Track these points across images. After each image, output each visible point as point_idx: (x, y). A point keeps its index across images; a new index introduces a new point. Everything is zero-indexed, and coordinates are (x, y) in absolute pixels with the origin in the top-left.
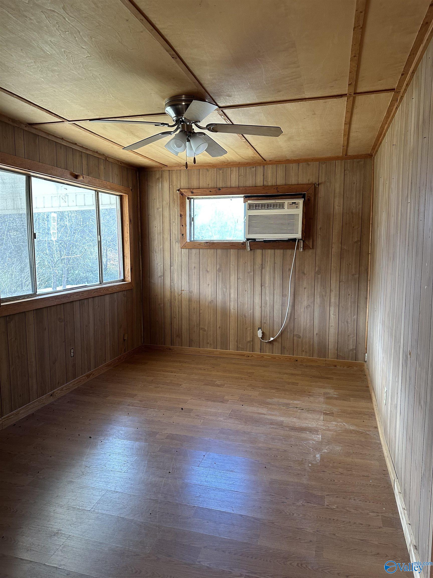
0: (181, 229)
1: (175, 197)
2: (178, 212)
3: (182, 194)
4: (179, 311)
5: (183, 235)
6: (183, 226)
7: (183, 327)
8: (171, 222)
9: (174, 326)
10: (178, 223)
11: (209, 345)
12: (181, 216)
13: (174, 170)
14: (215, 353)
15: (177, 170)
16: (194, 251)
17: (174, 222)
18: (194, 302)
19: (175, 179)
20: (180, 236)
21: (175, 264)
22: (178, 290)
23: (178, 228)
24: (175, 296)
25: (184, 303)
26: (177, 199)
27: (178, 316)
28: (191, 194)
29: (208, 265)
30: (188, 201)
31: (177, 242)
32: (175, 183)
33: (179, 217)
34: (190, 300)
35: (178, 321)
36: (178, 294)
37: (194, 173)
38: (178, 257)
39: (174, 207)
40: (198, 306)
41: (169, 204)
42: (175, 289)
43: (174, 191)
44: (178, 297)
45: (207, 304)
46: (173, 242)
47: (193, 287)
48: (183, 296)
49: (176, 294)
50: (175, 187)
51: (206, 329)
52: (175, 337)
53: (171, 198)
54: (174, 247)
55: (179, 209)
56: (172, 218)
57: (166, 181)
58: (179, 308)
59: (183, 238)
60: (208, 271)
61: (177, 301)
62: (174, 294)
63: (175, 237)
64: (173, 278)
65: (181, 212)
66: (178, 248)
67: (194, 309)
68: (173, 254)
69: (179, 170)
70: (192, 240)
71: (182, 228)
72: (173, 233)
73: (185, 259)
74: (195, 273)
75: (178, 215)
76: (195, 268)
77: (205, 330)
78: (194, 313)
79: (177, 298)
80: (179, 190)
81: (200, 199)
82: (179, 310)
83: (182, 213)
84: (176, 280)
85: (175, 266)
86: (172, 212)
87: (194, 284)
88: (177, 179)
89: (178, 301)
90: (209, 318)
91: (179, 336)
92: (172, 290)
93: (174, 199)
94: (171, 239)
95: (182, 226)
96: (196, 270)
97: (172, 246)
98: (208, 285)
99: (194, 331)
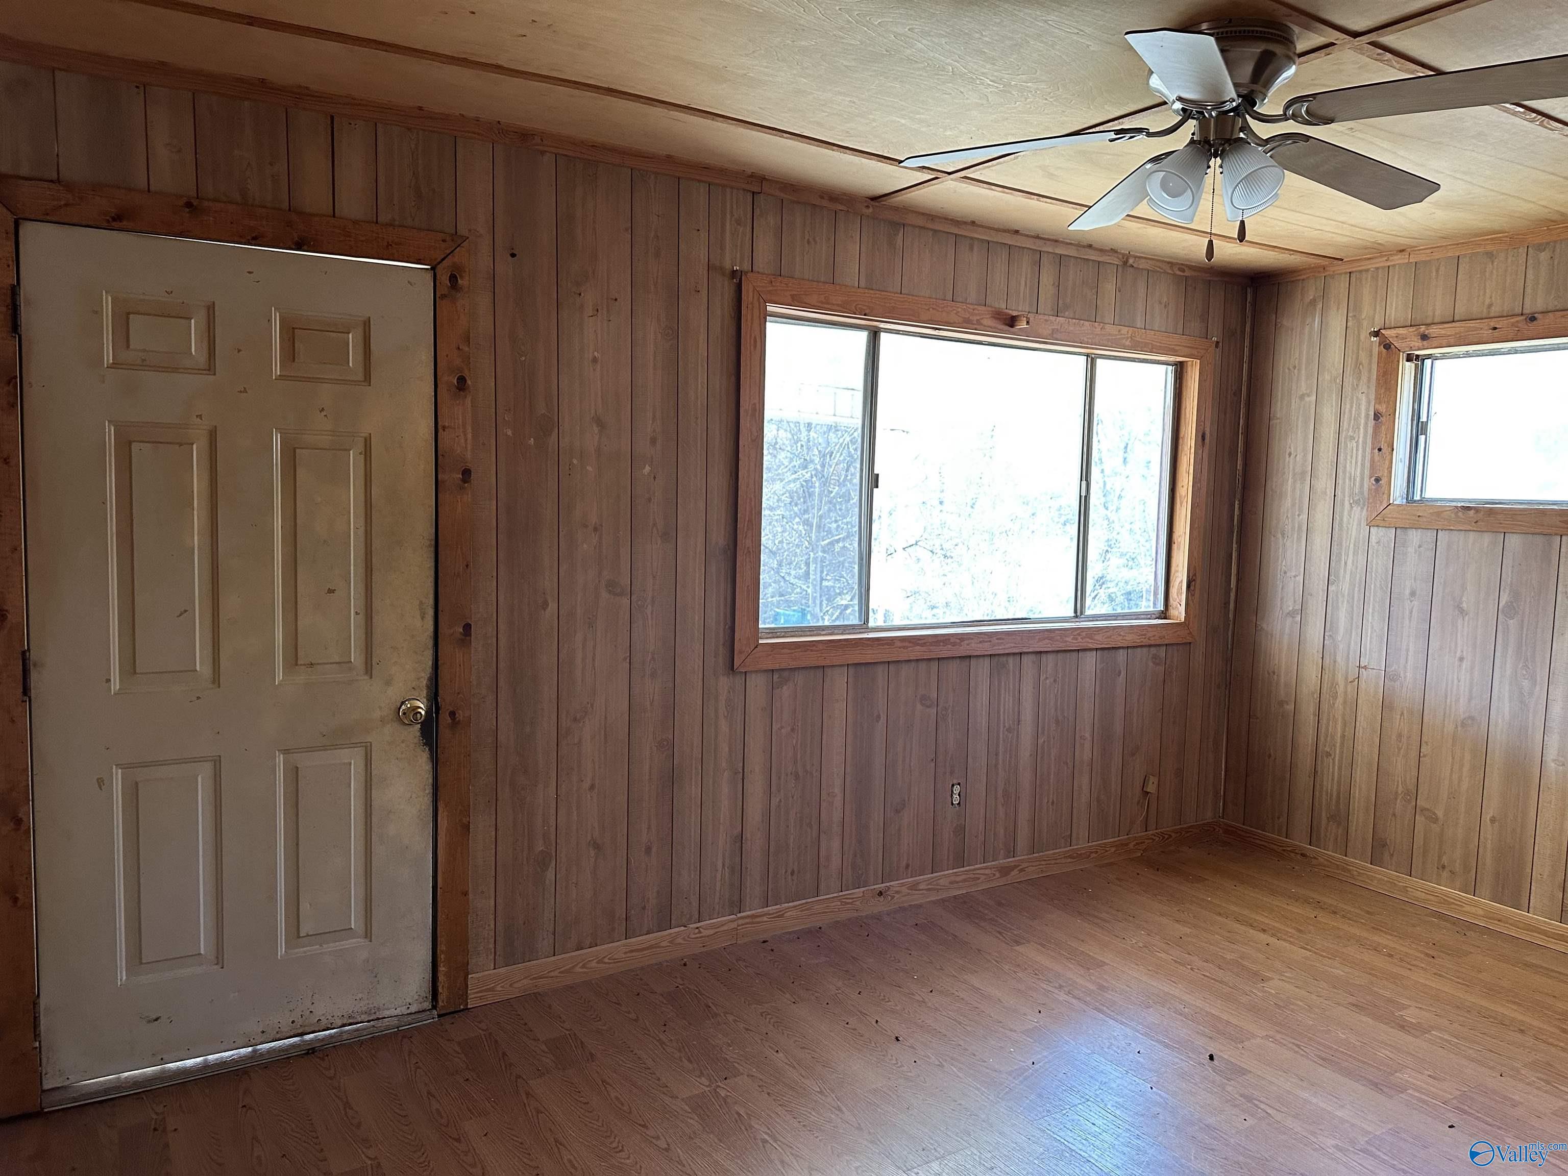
0: (1372, 461)
1: (1363, 356)
2: (1369, 402)
3: (1388, 346)
4: (1343, 736)
5: (1377, 480)
6: (1380, 450)
7: (1356, 793)
8: (1342, 439)
9: (1325, 783)
10: (1365, 443)
11: (1445, 874)
12: (1377, 416)
13: (1367, 270)
14: (1467, 908)
15: (1377, 268)
16: (1414, 537)
17: (1352, 438)
18: (1402, 714)
19: (1367, 298)
20: (1368, 483)
21: (1344, 577)
22: (1348, 663)
23: (1364, 457)
24: (1334, 685)
25: (1364, 710)
26: (1370, 363)
27: (1342, 753)
28: (1419, 343)
29: (1463, 587)
30: (1409, 367)
31: (1357, 502)
32: (1366, 311)
33: (1371, 423)
34: (1386, 706)
35: (1340, 768)
36: (1346, 678)
37: (1437, 271)
38: (1355, 553)
39: (1355, 388)
40: (1416, 728)
41: (1339, 381)
42: (1339, 659)
43: (1362, 337)
44: (1346, 687)
45: (1450, 728)
46: (1343, 505)
47: (1402, 661)
48: (1363, 685)
49: (1340, 678)
50: (1365, 323)
51: (1440, 814)
52: (1324, 821)
53: (1349, 361)
54: (1345, 519)
55: (1372, 397)
56: (1345, 425)
57: (1338, 309)
58: (1345, 724)
59: (1377, 490)
60: (1462, 612)
61: (1340, 700)
62: (1334, 675)
63: (1352, 489)
64: (1331, 623)
65: (1380, 403)
66: (1359, 524)
67: (1400, 736)
68: (1340, 544)
69: (1383, 267)
70: (1417, 497)
71: (1377, 458)
72: (1344, 472)
73: (1380, 563)
74: (1411, 612)
75: (1367, 416)
76: (1413, 594)
77: (1435, 820)
78: (1399, 749)
79: (1341, 689)
80: (1376, 334)
81: (1457, 356)
82: (1344, 731)
83: (1382, 408)
84: (1342, 630)
85: (1344, 585)
86: (1348, 406)
87: (1407, 650)
88: (1376, 298)
89: (1345, 702)
90: (1455, 777)
91: (1341, 817)
92: (1327, 661)
93: (1358, 364)
94: (1339, 493)
95: (1377, 450)
96: (1416, 603)
97: (1337, 516)
98: (1461, 659)
99: (1394, 815)
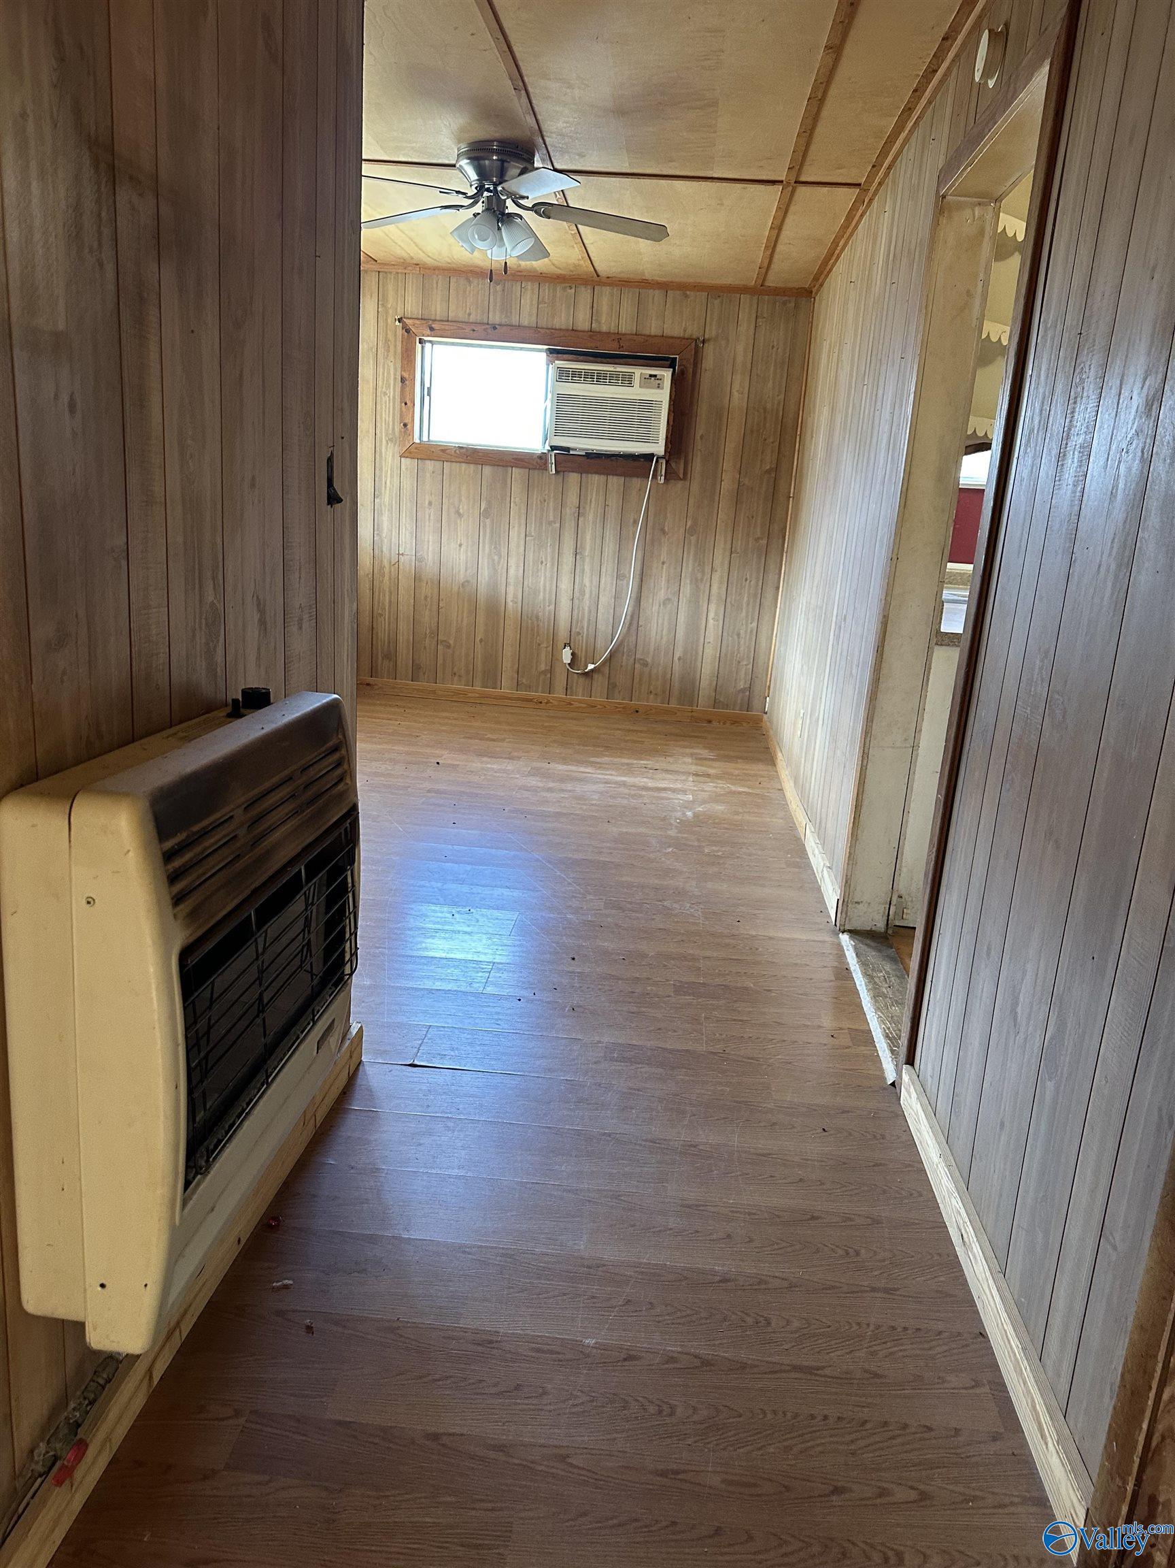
0: (401, 411)
1: (390, 336)
2: (395, 369)
3: (408, 331)
4: (390, 602)
5: (405, 425)
6: (406, 404)
7: (400, 638)
8: (378, 394)
9: (380, 634)
10: (394, 398)
11: (456, 678)
12: (403, 380)
13: (390, 273)
14: (470, 695)
15: (398, 273)
16: (430, 465)
17: (385, 394)
18: (427, 583)
19: (391, 294)
20: (398, 427)
21: (385, 493)
22: (391, 549)
23: (394, 408)
24: (382, 568)
25: (403, 582)
26: (395, 341)
27: (389, 613)
28: (428, 332)
29: (460, 501)
30: (419, 346)
31: (391, 440)
32: (391, 302)
33: (400, 384)
34: (417, 578)
35: (389, 624)
36: (390, 563)
37: (437, 283)
38: (392, 477)
39: (386, 358)
40: (436, 591)
41: (374, 350)
42: (384, 550)
43: (389, 321)
44: (390, 568)
45: (455, 589)
46: (381, 441)
47: (426, 547)
48: (401, 567)
49: (386, 563)
50: (391, 311)
51: (451, 642)
52: (380, 658)
53: (381, 337)
54: (383, 450)
55: (399, 365)
56: (380, 383)
57: (371, 296)
58: (391, 593)
59: (405, 432)
60: (460, 515)
61: (387, 578)
62: (382, 561)
63: (387, 430)
64: (378, 525)
65: (405, 371)
66: (393, 456)
67: (426, 597)
68: (381, 469)
69: (402, 273)
70: (425, 438)
71: (404, 409)
72: (381, 418)
73: (408, 484)
74: (430, 517)
75: (395, 379)
76: (430, 503)
77: (449, 647)
78: (426, 606)
79: (387, 570)
80: (400, 320)
81: (446, 344)
82: (390, 598)
83: (406, 375)
84: (385, 530)
85: (386, 497)
86: (381, 370)
87: (428, 542)
88: (397, 294)
89: (390, 579)
90: (459, 619)
91: (391, 656)
92: (376, 552)
93: (387, 340)
94: (378, 432)
95: (403, 404)
96: (432, 510)
97: (377, 449)
98: (460, 545)
99: (425, 648)
